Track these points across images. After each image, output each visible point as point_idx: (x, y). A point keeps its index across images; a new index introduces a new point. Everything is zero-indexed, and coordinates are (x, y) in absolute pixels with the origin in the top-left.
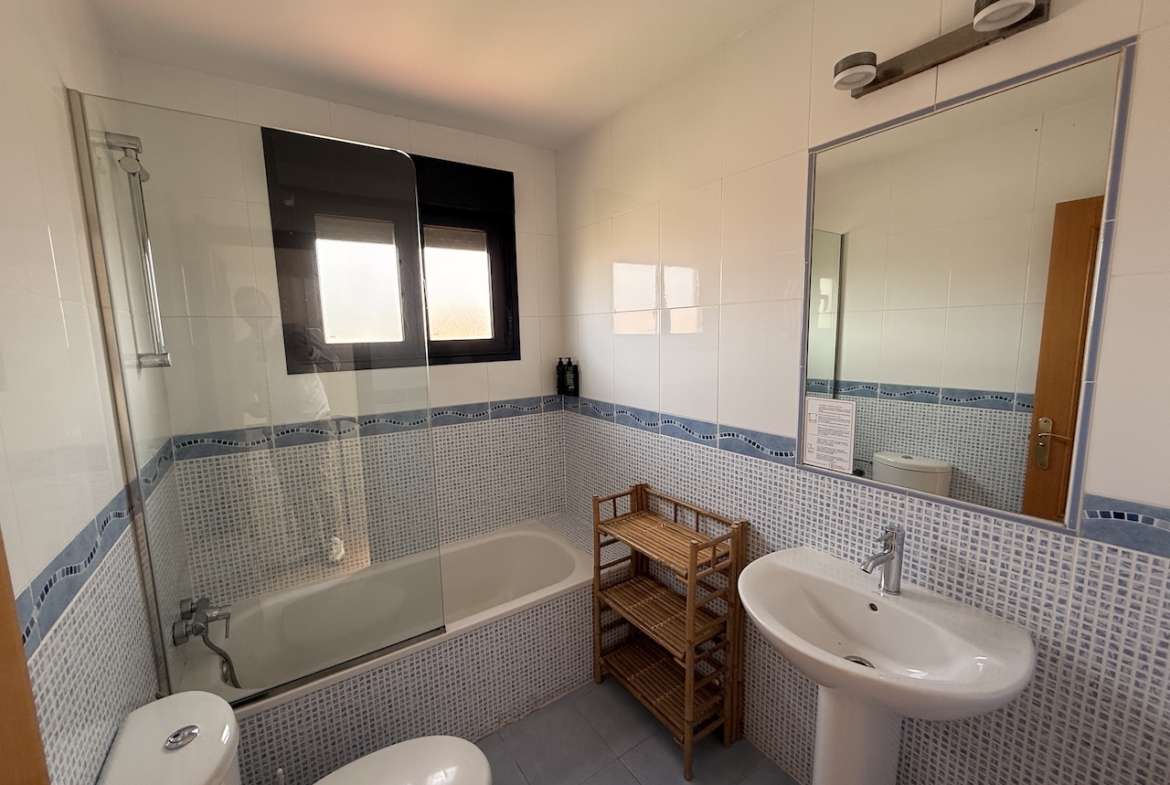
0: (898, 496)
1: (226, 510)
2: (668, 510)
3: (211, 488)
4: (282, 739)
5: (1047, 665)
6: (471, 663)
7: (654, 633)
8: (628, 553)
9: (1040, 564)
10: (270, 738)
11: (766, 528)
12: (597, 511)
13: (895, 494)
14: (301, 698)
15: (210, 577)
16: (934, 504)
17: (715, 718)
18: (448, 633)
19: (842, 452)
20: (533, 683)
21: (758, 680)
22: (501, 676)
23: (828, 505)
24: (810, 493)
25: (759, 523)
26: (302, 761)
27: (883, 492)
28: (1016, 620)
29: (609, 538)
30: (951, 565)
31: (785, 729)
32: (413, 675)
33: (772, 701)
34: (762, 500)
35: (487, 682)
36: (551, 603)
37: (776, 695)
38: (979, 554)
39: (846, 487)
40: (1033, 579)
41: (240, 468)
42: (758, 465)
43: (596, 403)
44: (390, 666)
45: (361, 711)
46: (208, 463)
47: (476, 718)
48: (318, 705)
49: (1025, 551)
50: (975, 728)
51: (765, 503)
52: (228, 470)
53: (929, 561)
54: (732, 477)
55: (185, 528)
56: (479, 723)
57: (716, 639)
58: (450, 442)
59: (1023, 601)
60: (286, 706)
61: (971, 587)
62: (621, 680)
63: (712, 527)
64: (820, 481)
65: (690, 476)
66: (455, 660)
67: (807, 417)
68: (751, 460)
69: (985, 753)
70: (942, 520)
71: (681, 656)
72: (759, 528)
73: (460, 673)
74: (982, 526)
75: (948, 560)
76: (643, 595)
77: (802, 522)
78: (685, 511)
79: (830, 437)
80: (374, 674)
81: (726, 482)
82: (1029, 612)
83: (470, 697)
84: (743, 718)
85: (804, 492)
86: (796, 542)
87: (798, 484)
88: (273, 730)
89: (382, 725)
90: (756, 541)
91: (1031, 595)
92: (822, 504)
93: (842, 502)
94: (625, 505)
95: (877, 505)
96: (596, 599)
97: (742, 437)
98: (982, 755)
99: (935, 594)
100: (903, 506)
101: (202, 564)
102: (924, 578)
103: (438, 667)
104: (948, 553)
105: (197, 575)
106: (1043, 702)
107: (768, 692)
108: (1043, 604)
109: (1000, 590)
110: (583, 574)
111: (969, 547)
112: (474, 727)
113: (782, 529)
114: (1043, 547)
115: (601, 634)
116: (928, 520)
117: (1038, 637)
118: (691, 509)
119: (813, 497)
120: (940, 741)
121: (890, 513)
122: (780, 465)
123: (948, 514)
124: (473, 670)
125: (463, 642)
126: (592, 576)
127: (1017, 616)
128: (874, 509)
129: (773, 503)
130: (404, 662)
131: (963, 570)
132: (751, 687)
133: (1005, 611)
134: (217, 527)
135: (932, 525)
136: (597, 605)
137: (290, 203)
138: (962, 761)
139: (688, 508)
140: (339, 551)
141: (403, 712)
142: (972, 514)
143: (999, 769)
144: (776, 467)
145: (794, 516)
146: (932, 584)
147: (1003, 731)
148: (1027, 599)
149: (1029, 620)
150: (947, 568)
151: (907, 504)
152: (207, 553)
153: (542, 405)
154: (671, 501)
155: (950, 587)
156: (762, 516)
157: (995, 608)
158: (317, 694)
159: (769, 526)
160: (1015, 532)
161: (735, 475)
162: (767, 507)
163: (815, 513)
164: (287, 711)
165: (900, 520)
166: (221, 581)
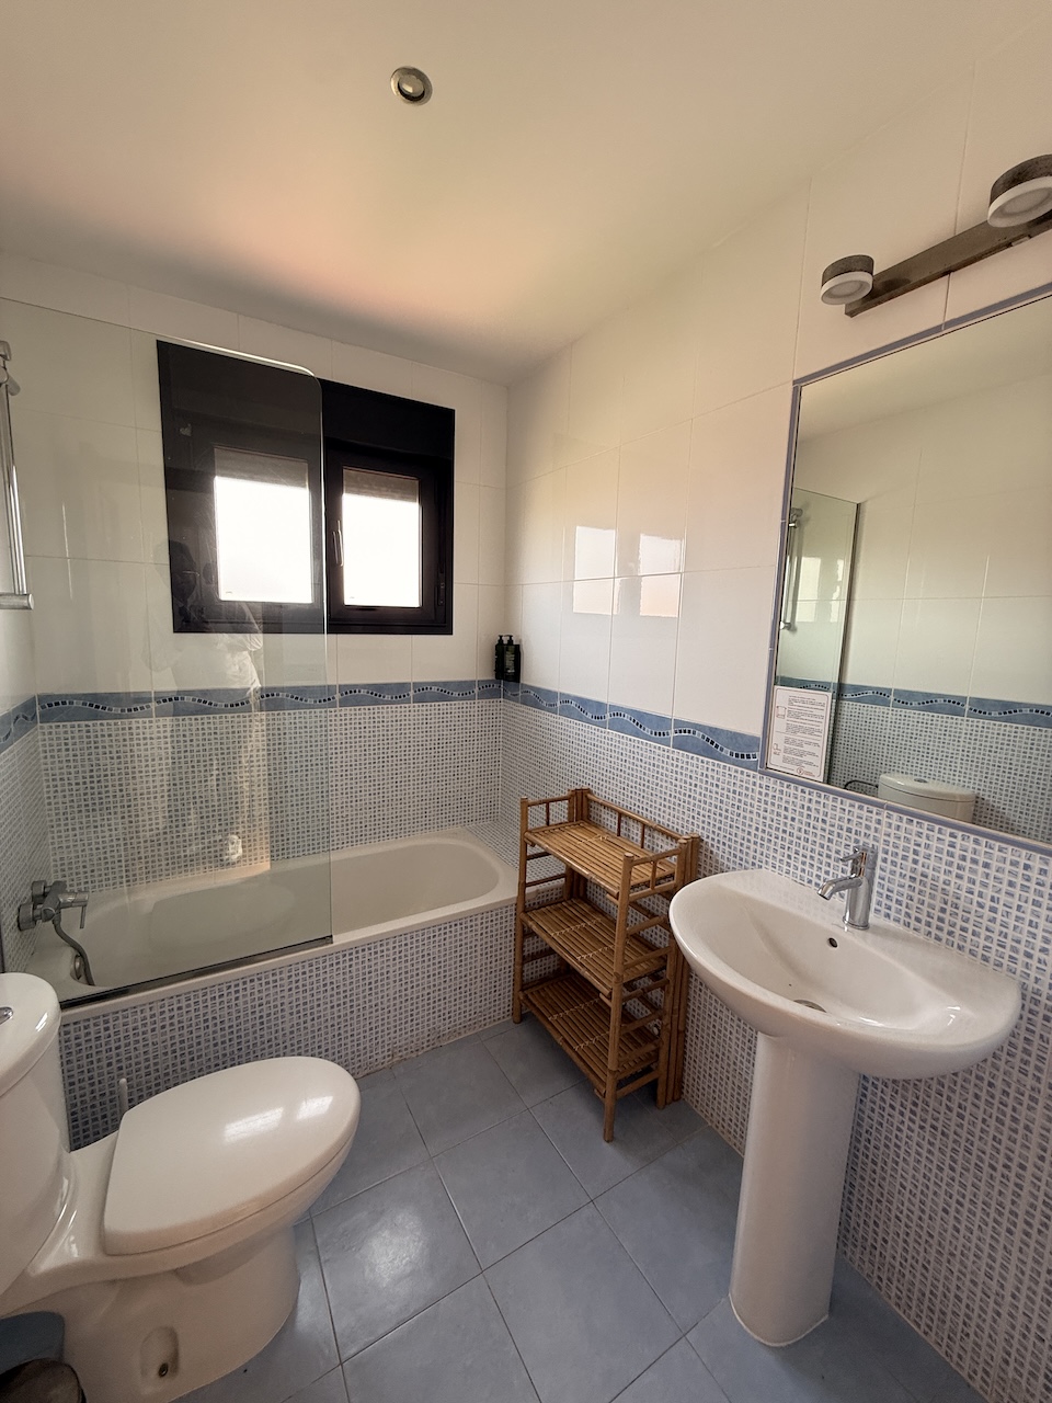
0: (875, 809)
1: (95, 785)
2: (610, 821)
3: (79, 758)
4: (132, 1046)
5: (1039, 1025)
6: (361, 983)
7: (581, 964)
8: (563, 871)
9: (1037, 898)
10: (118, 1044)
11: (721, 846)
12: (524, 817)
13: (871, 808)
14: (157, 1001)
15: (73, 861)
16: (915, 820)
17: (648, 1070)
18: (334, 944)
19: (813, 754)
20: (437, 1014)
21: (703, 1030)
22: (398, 1001)
23: (793, 819)
24: (773, 804)
25: (713, 839)
26: (153, 1075)
27: (857, 804)
28: (1005, 967)
29: (537, 850)
30: (932, 897)
31: (730, 1090)
32: (290, 990)
33: (717, 1056)
34: (718, 811)
35: (380, 1007)
36: (464, 921)
37: (722, 1049)
38: (965, 884)
39: (815, 798)
40: (1028, 917)
41: (113, 738)
42: (716, 769)
43: (538, 690)
44: (263, 975)
45: (226, 1025)
46: (77, 729)
47: (365, 1048)
48: (176, 1012)
49: (1019, 881)
50: (949, 1099)
51: (720, 815)
52: (100, 739)
53: (906, 891)
54: (685, 782)
55: (47, 801)
56: (368, 1055)
57: (655, 976)
58: (362, 726)
59: (1014, 944)
60: (138, 1010)
61: (953, 925)
62: (540, 1018)
63: (660, 843)
64: (785, 789)
65: (638, 780)
66: (341, 977)
67: (775, 712)
68: (708, 763)
69: (959, 1130)
70: (923, 841)
71: (607, 992)
72: (713, 845)
73: (348, 993)
74: (970, 850)
75: (928, 891)
76: (573, 920)
77: (762, 839)
78: (631, 823)
79: (799, 737)
80: (245, 983)
81: (678, 789)
82: (1021, 957)
83: (359, 1022)
84: (682, 1076)
85: (766, 803)
86: (753, 864)
87: (760, 793)
88: (122, 1036)
89: (251, 1044)
90: (708, 861)
91: (1024, 937)
92: (786, 818)
93: (809, 816)
94: (560, 812)
95: (849, 820)
96: (518, 921)
97: (699, 735)
98: (955, 1133)
99: (911, 932)
100: (879, 822)
101: (64, 845)
102: (899, 911)
103: (322, 983)
104: (929, 881)
105: (58, 857)
106: (1031, 1069)
107: (713, 1045)
108: (1037, 948)
109: (987, 929)
110: (505, 890)
111: (954, 874)
112: (362, 1058)
113: (739, 847)
114: (1042, 877)
115: (523, 964)
116: (908, 840)
117: (1030, 989)
118: (638, 821)
119: (776, 810)
120: (907, 1114)
121: (863, 830)
122: (740, 769)
123: (931, 833)
124: (364, 991)
125: (353, 956)
126: (516, 895)
127: (1005, 962)
128: (845, 825)
129: (730, 815)
130: (281, 973)
131: (946, 903)
132: (694, 1038)
133: (992, 955)
134: (83, 803)
135: (912, 847)
136: (520, 928)
137: (186, 432)
138: (932, 1140)
139: (634, 819)
140: (236, 850)
141: (277, 1032)
142: (960, 834)
143: (975, 1151)
144: (736, 771)
145: (753, 832)
146: (907, 920)
147: (982, 1105)
148: (1018, 942)
149: (1020, 968)
150: (927, 900)
151: (885, 820)
152: (71, 833)
153: (476, 690)
154: (616, 810)
155: (928, 924)
156: (717, 831)
157: (980, 951)
158: (175, 999)
159: (724, 844)
160: (1009, 857)
161: (689, 780)
162: (723, 820)
163: (777, 829)
164: (139, 1016)
165: (875, 839)
166: (84, 867)
